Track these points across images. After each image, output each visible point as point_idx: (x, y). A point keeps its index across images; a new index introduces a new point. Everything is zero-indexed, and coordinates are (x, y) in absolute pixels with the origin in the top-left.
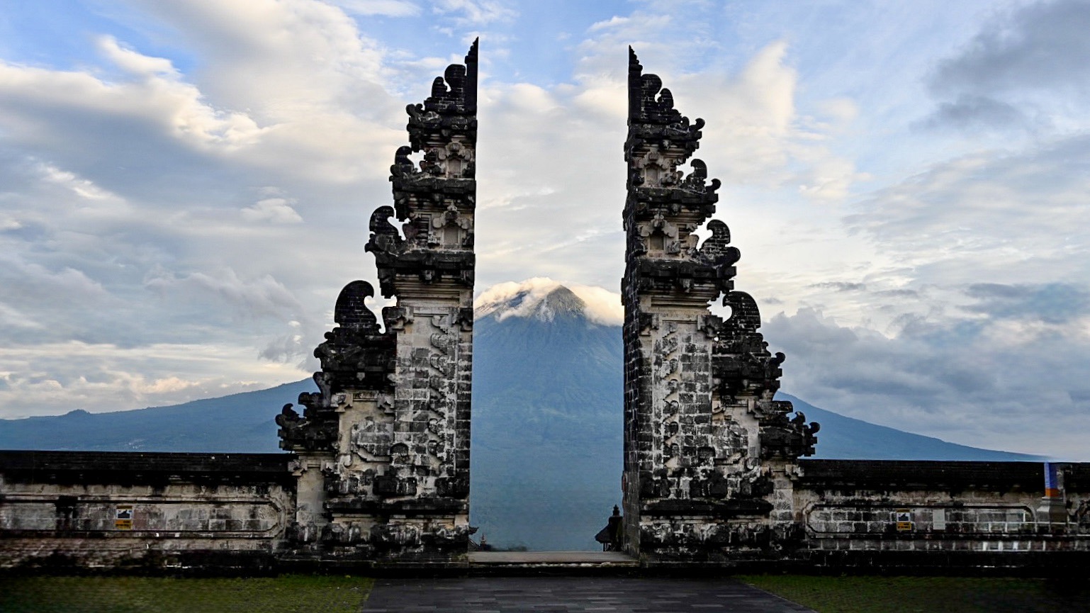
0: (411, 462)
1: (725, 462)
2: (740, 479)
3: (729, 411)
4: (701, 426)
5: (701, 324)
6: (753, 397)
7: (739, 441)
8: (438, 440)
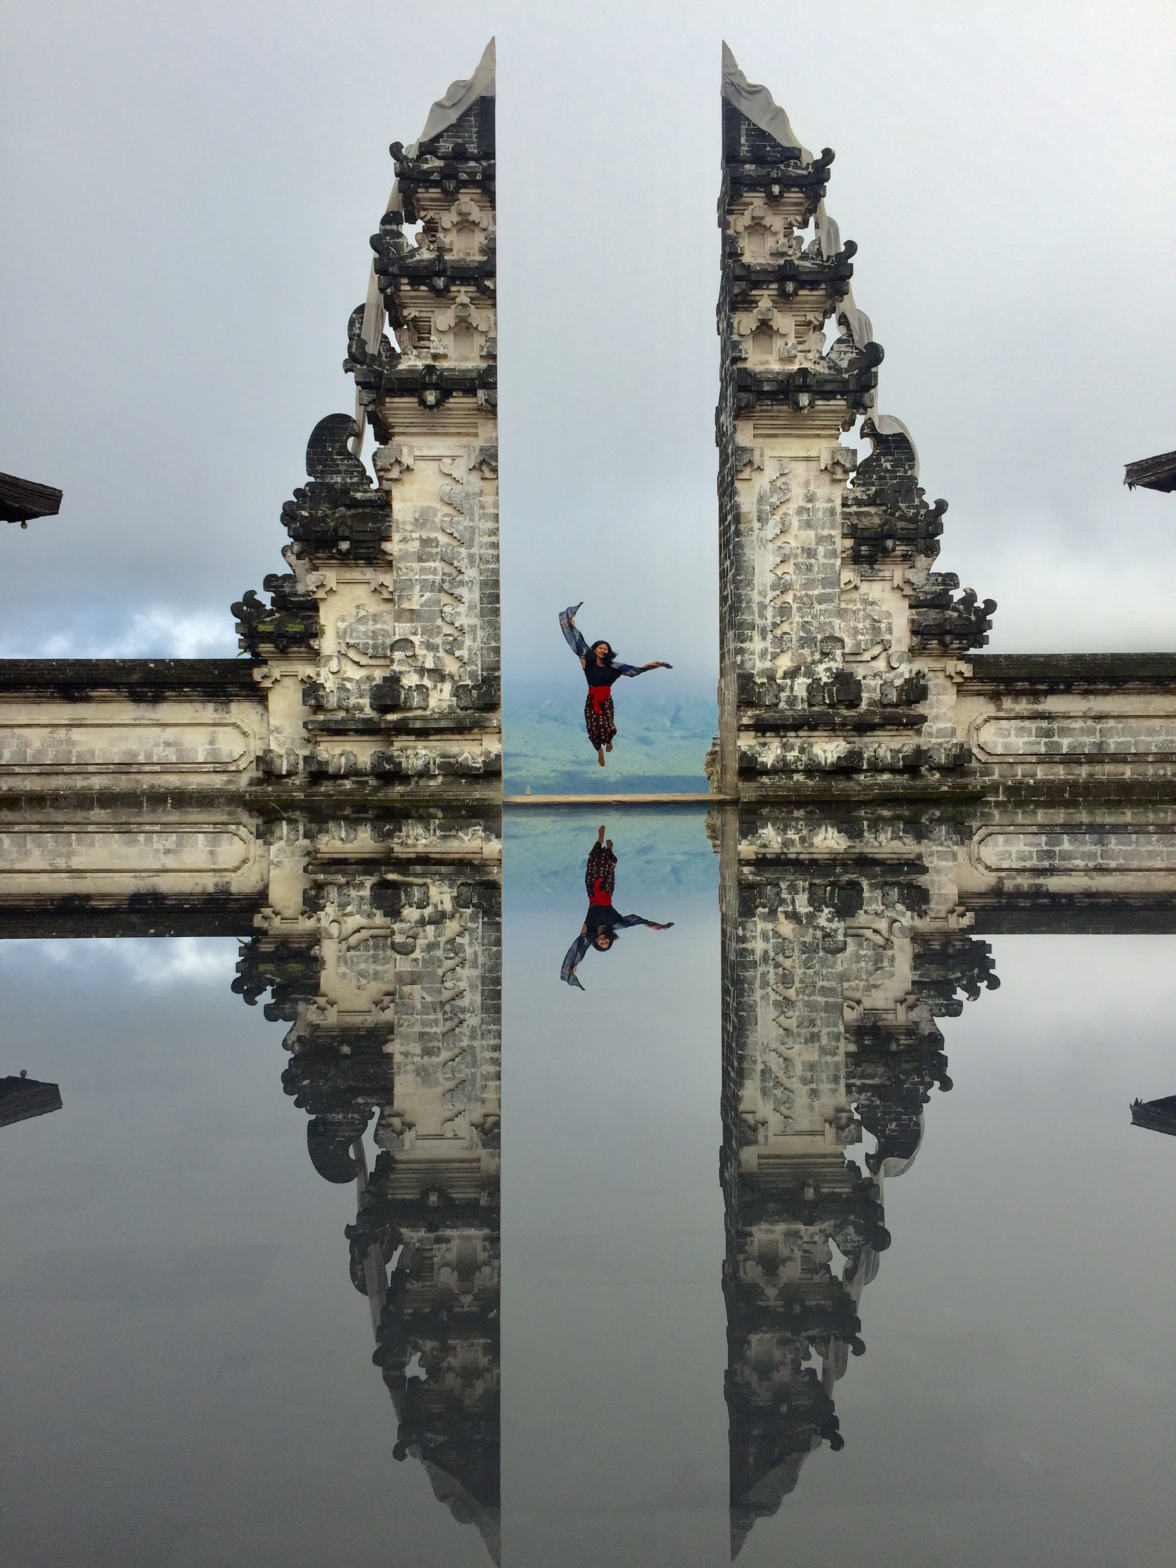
0: (419, 664)
1: (858, 659)
2: (881, 682)
3: (864, 587)
4: (823, 607)
5: (825, 460)
6: (903, 566)
7: (879, 627)
8: (456, 634)
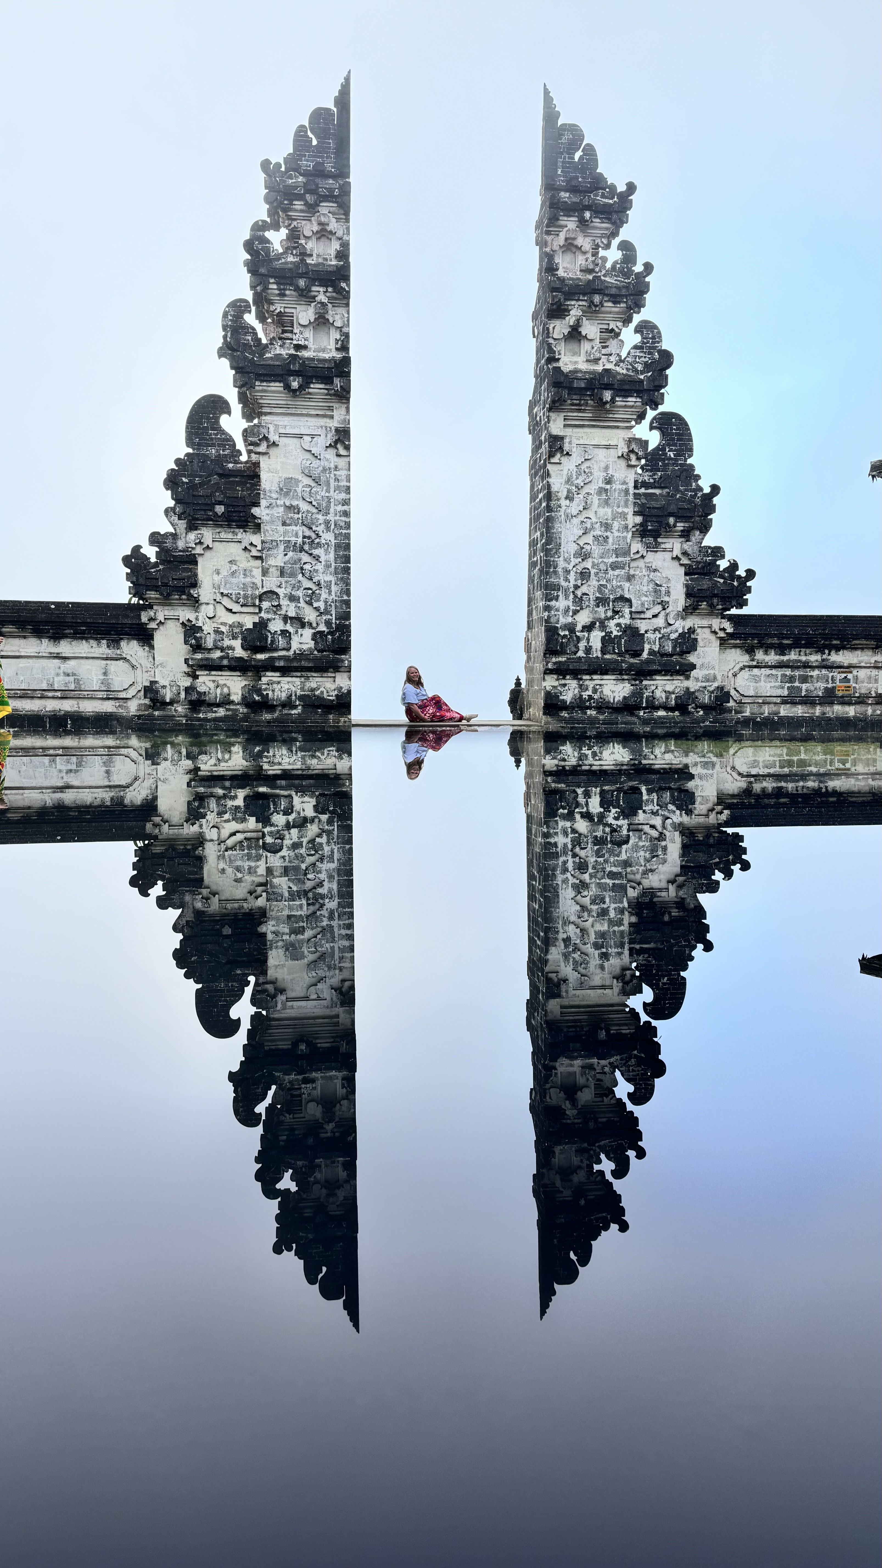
0: (283, 612)
1: (642, 616)
2: (659, 636)
3: (650, 557)
4: (617, 572)
5: (623, 449)
6: (681, 540)
7: (660, 591)
8: (314, 588)
